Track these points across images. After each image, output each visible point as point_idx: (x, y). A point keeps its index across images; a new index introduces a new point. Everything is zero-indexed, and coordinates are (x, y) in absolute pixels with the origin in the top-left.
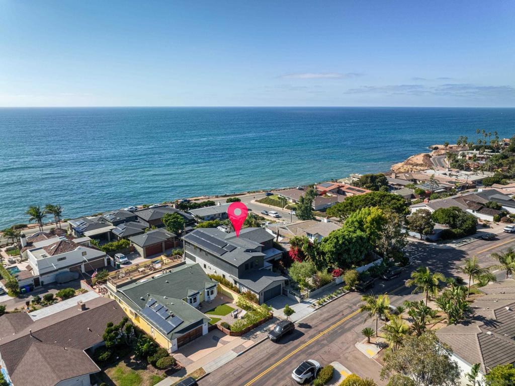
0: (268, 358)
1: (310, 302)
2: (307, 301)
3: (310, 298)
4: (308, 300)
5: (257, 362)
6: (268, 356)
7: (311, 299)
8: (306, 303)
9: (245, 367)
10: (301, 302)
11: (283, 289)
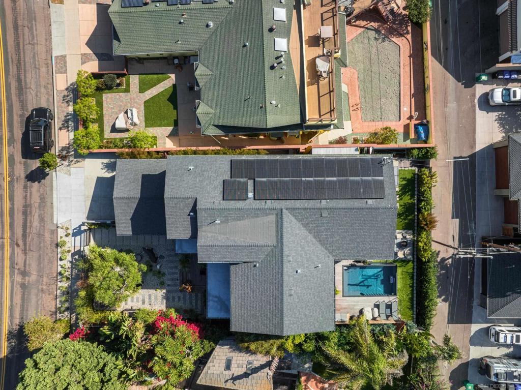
0: (19, 80)
5: (25, 64)
6: (23, 83)
9: (28, 47)
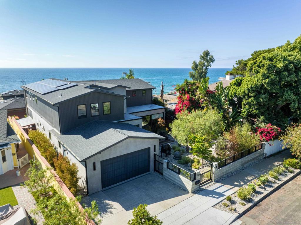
1: (219, 191)
2: (211, 189)
3: (216, 181)
4: (212, 187)
7: (219, 185)
8: (207, 193)
10: (195, 192)
11: (155, 160)
